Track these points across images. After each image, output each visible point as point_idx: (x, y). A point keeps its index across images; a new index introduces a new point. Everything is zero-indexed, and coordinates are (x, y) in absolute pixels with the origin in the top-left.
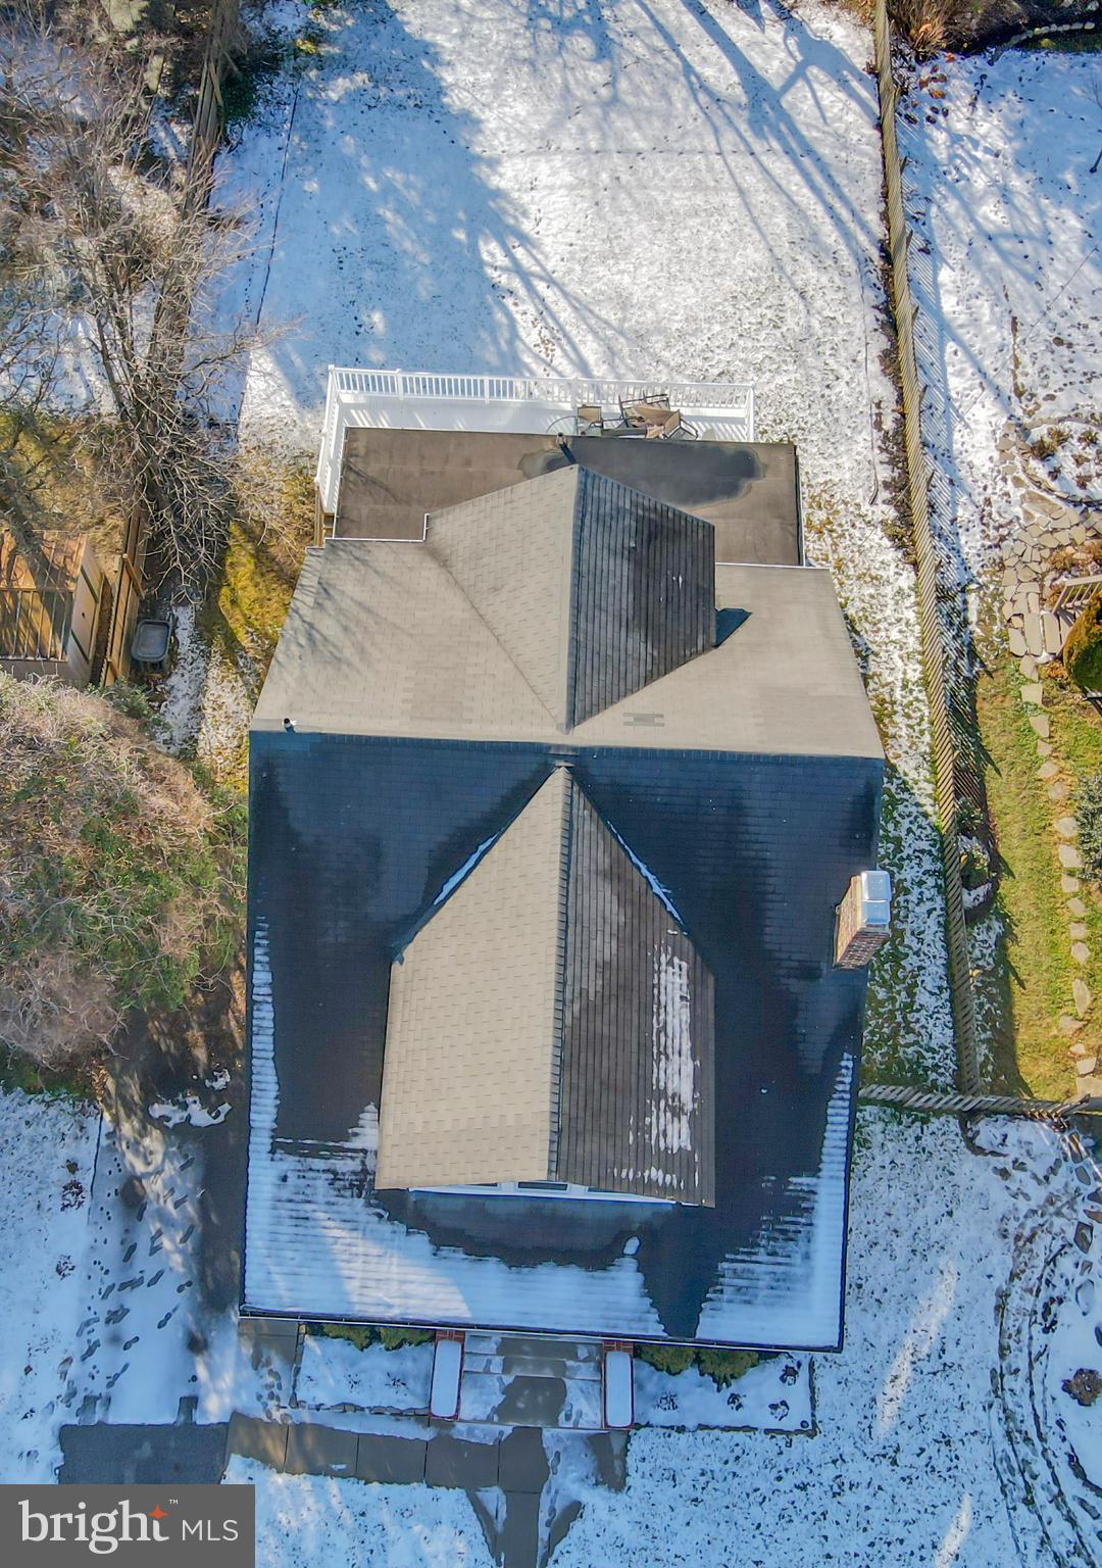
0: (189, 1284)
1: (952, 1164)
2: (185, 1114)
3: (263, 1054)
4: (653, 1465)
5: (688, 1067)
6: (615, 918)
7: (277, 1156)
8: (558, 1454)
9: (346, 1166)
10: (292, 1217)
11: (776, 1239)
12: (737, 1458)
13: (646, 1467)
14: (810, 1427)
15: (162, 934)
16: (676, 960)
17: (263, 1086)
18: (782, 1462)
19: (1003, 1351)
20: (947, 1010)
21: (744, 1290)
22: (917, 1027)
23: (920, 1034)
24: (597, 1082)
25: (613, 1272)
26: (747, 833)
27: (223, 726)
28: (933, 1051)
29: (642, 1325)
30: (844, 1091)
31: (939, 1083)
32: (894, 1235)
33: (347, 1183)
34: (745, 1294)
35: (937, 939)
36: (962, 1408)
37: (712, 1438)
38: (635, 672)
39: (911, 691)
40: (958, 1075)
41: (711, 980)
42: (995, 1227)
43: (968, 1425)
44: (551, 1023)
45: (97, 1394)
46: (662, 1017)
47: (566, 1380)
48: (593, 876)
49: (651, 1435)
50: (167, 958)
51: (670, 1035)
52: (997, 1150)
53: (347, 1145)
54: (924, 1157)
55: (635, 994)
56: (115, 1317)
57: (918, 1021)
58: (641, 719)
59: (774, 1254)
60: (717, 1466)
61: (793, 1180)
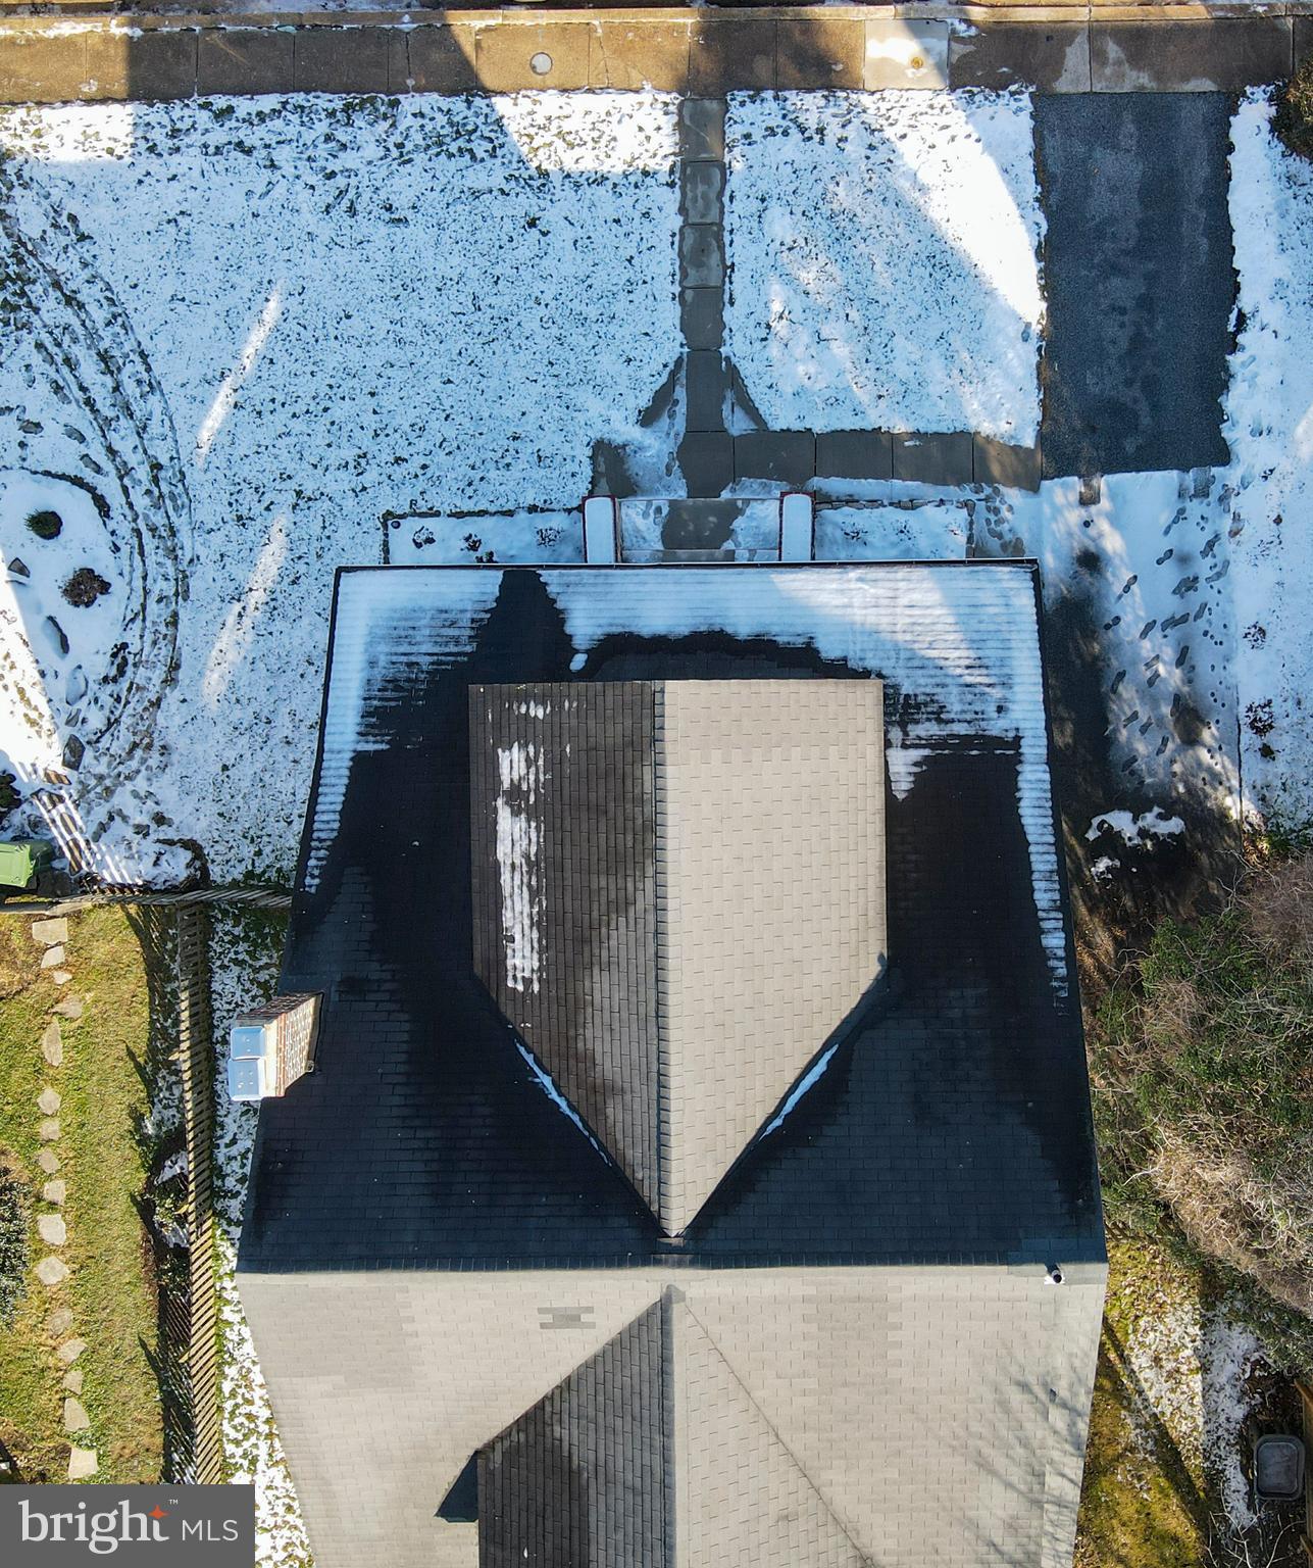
0: (1108, 627)
1: (220, 826)
2: (1140, 823)
3: (1041, 849)
4: (563, 470)
5: (503, 851)
6: (598, 1034)
7: (1011, 734)
8: (669, 472)
9: (926, 729)
10: (987, 667)
11: (409, 680)
12: (470, 484)
13: (570, 467)
14: (389, 523)
15: (1194, 1001)
16: (520, 988)
17: (1037, 812)
18: (421, 484)
19: (174, 621)
20: (218, 1014)
21: (447, 624)
22: (255, 991)
23: (252, 982)
24: (611, 814)
25: (599, 632)
26: (426, 1162)
27: (1162, 1348)
28: (237, 962)
29: (566, 579)
30: (318, 849)
31: (231, 923)
32: (290, 739)
33: (923, 710)
34: (445, 620)
35: (226, 1105)
36: (222, 555)
37: (498, 503)
38: (583, 1398)
39: (245, 1455)
40: (208, 933)
41: (478, 969)
42: (175, 757)
43: (217, 539)
44: (671, 879)
45: (1194, 500)
46: (536, 909)
47: (662, 548)
48: (627, 1086)
49: (565, 501)
50: (1184, 976)
51: (525, 889)
52: (167, 847)
53: (926, 752)
54: (252, 832)
55: (569, 935)
56: (1188, 585)
57: (253, 999)
58: (569, 1319)
59: (410, 665)
60: (493, 474)
61: (384, 747)
